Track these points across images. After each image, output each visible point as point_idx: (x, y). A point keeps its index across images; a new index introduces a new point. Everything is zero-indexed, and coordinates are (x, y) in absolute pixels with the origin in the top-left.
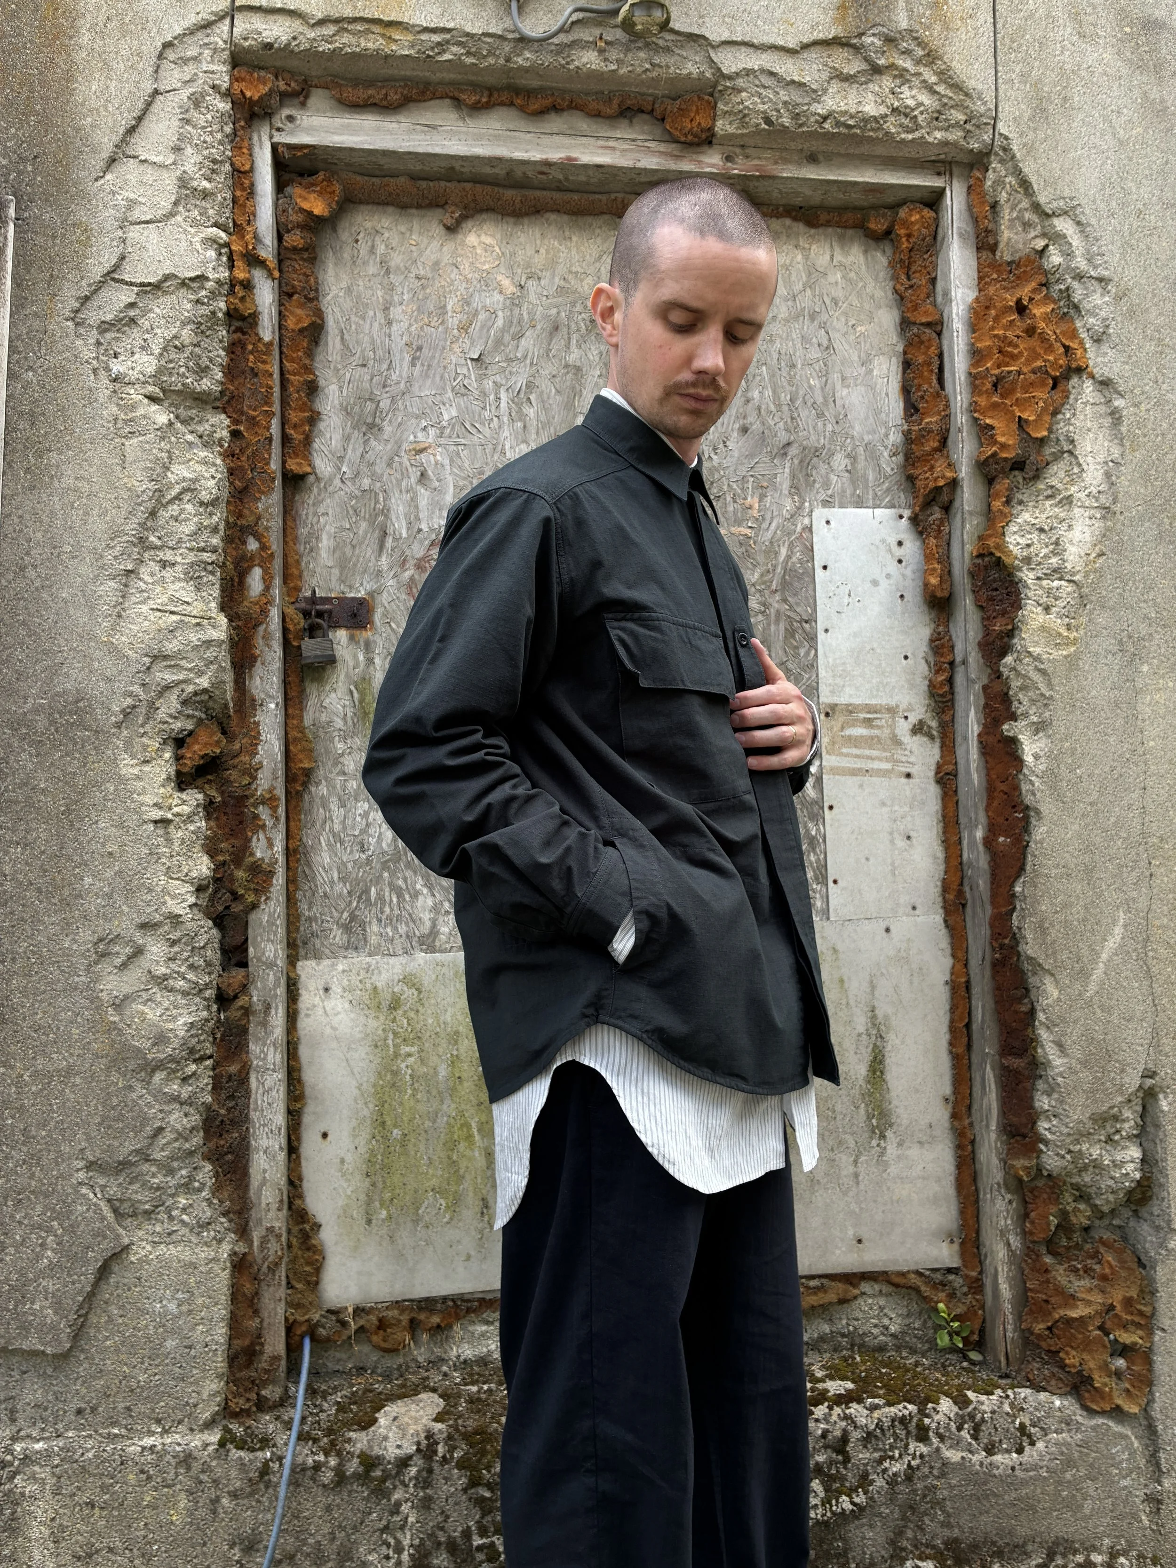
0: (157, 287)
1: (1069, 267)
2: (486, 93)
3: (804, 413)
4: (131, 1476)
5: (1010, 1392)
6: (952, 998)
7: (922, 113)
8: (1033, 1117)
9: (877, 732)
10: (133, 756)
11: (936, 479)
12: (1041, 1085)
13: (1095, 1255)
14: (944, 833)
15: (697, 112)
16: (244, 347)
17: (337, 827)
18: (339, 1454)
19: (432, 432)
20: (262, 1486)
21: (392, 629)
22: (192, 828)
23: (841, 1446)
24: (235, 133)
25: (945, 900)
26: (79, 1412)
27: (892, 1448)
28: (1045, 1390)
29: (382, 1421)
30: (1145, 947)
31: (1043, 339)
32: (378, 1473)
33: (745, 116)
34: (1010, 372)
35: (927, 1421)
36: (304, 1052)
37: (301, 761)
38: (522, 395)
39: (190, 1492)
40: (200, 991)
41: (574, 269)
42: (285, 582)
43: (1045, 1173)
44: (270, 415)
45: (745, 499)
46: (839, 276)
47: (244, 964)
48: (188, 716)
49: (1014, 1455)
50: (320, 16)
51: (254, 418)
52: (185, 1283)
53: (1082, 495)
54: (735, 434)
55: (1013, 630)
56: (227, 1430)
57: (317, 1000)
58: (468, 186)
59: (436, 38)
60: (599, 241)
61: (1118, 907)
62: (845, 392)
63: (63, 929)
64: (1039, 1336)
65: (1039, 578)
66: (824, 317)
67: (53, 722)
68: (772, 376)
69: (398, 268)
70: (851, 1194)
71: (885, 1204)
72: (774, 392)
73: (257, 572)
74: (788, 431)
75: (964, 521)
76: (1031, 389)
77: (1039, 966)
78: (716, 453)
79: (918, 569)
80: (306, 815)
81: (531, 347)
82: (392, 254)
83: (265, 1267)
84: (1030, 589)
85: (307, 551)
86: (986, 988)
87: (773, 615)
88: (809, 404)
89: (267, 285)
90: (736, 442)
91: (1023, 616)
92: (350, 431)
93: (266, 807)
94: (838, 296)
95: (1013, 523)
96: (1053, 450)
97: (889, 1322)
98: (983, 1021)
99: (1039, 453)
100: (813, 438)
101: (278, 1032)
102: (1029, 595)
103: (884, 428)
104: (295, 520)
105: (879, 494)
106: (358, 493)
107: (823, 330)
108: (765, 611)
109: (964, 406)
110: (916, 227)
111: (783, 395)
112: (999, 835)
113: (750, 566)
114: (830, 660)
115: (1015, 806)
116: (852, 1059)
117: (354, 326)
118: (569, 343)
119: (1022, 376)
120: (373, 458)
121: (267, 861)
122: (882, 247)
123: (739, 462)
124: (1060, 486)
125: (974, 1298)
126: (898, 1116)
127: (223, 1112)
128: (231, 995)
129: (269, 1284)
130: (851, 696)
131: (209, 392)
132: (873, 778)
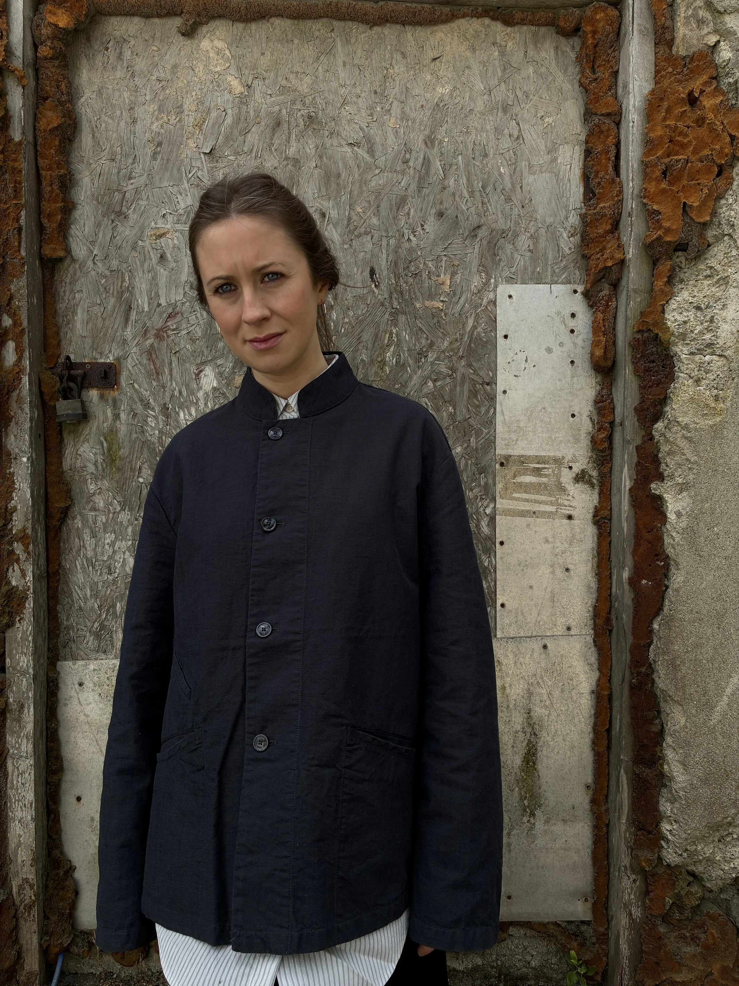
3: (494, 199)
6: (597, 706)
8: (657, 819)
9: (544, 480)
11: (606, 260)
12: (665, 793)
13: (702, 926)
14: (598, 567)
17: (90, 554)
19: (170, 218)
21: (135, 390)
25: (595, 624)
31: (712, 130)
34: (678, 161)
36: (63, 734)
37: (58, 502)
41: (294, 69)
42: (45, 351)
43: (665, 864)
44: (19, 207)
45: (439, 276)
46: (531, 70)
47: (3, 670)
51: (5, 211)
54: (431, 220)
55: (665, 399)
57: (73, 693)
60: (317, 42)
62: (531, 178)
65: (692, 354)
66: (516, 109)
68: (467, 165)
69: (142, 72)
71: (532, 869)
72: (468, 180)
73: (11, 345)
74: (479, 215)
75: (628, 298)
76: (698, 177)
77: (670, 696)
78: (415, 236)
79: (587, 339)
80: (64, 543)
81: (256, 142)
82: (137, 59)
83: (22, 908)
84: (683, 363)
85: (65, 323)
86: (624, 705)
87: (459, 378)
88: (499, 190)
89: (18, 92)
90: (432, 225)
91: (675, 388)
92: (101, 218)
93: (20, 544)
94: (530, 90)
95: (673, 301)
96: (715, 233)
97: (530, 958)
98: (620, 732)
99: (702, 235)
100: (501, 221)
101: (30, 727)
102: (682, 368)
103: (564, 211)
104: (54, 297)
105: (557, 271)
106: (107, 273)
107: (514, 121)
108: (452, 375)
109: (635, 192)
110: (601, 24)
111: (476, 182)
112: (643, 578)
113: (441, 335)
114: (506, 418)
115: (657, 555)
116: (509, 752)
117: (104, 125)
118: (289, 137)
119: (690, 164)
120: (120, 243)
121: (20, 588)
122: (572, 43)
123: (434, 244)
124: (718, 268)
125: (600, 947)
126: (546, 799)
129: (25, 921)
130: (523, 448)
132: (539, 520)
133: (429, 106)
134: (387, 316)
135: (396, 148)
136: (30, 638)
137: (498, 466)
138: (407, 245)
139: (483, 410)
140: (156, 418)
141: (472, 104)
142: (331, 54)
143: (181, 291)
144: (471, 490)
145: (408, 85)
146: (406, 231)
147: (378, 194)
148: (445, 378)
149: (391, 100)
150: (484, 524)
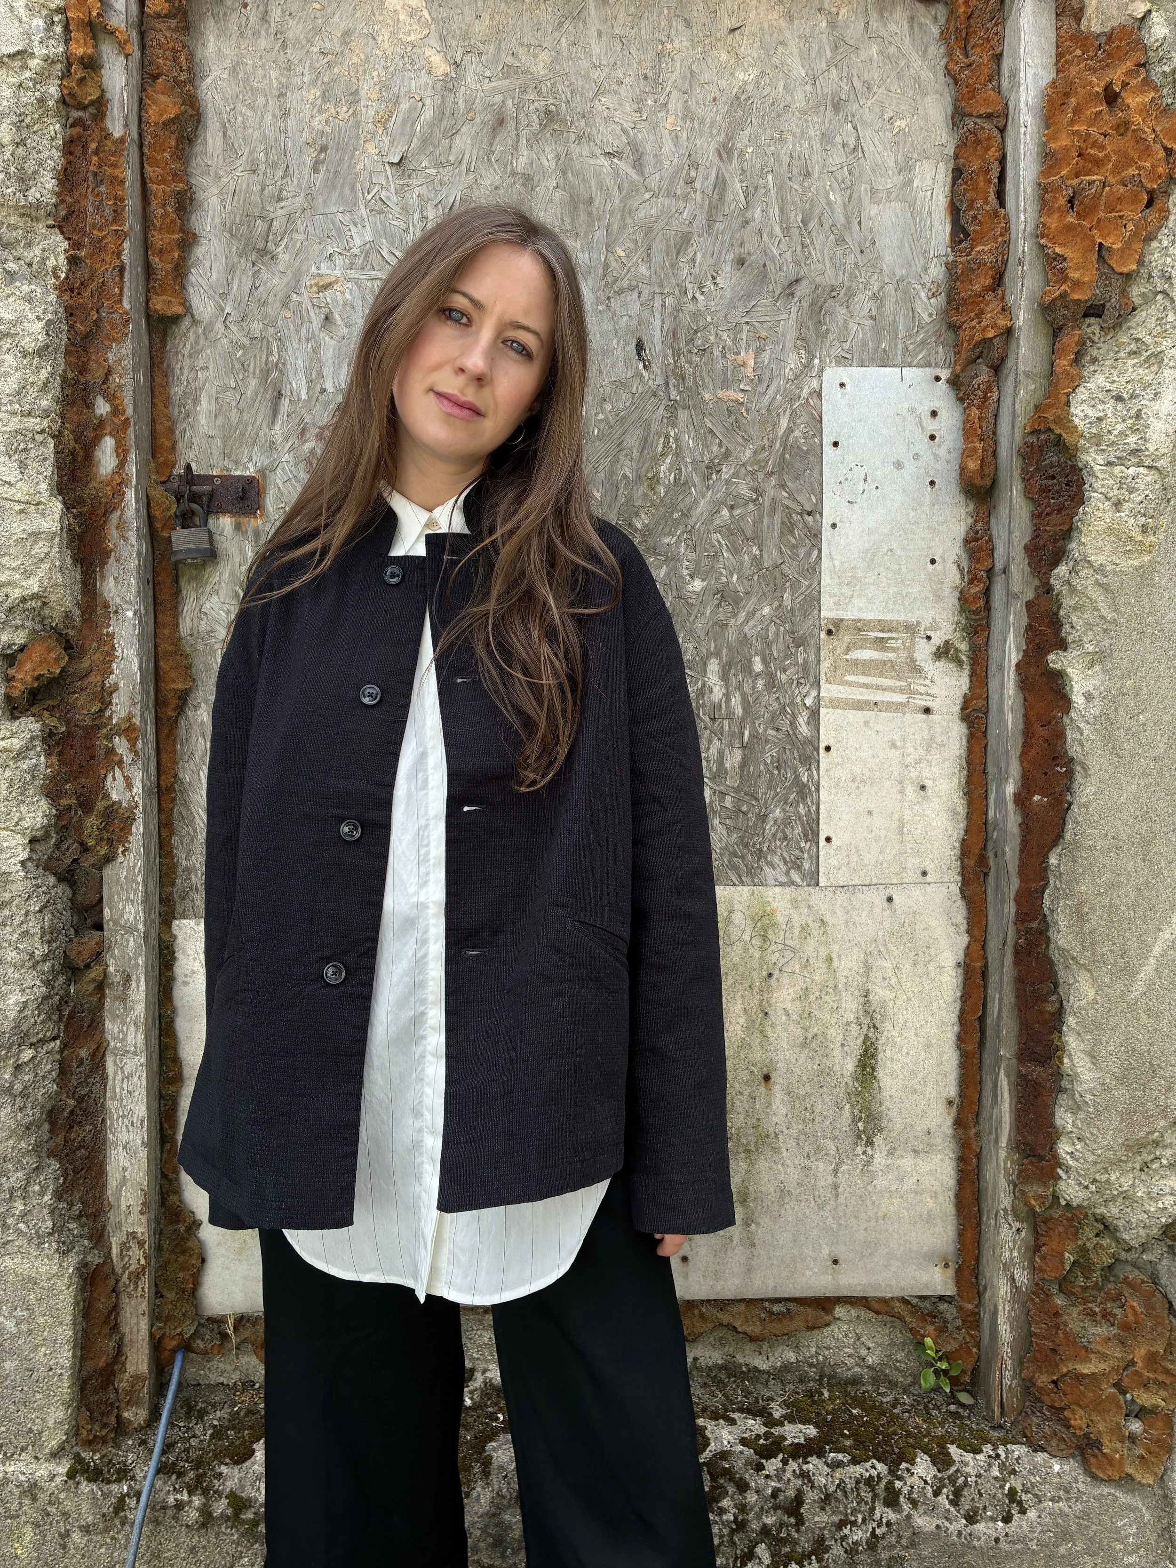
3: (819, 238)
5: (1001, 1451)
6: (965, 985)
8: (1052, 1135)
9: (891, 655)
12: (1063, 1100)
13: (1117, 1298)
14: (967, 783)
16: (85, 147)
18: (205, 1492)
19: (339, 260)
20: (117, 1522)
22: (25, 767)
23: (794, 1507)
25: (963, 867)
27: (854, 1511)
28: (1043, 1449)
31: (1138, 139)
32: (249, 1515)
34: (1090, 183)
35: (898, 1484)
36: (182, 1026)
37: (174, 681)
39: (36, 1525)
40: (38, 962)
41: (525, 40)
42: (153, 457)
43: (1063, 1203)
44: (121, 236)
45: (737, 353)
46: (874, 50)
47: (99, 927)
48: (17, 627)
49: (1000, 1524)
51: (100, 240)
52: (24, 1300)
54: (727, 270)
55: (1070, 529)
56: (78, 1459)
62: (874, 210)
64: (1041, 1390)
65: (1110, 464)
66: (853, 107)
68: (780, 188)
69: (298, 40)
70: (828, 1207)
71: (868, 1221)
72: (781, 209)
73: (108, 443)
74: (797, 263)
75: (1016, 385)
76: (1119, 207)
77: (1073, 958)
78: (703, 293)
79: (954, 449)
80: (182, 745)
81: (468, 148)
82: (291, 21)
83: (125, 1278)
84: (1097, 477)
85: (182, 415)
86: (1005, 978)
87: (767, 504)
88: (826, 227)
89: (118, 64)
90: (728, 278)
91: (1085, 514)
92: (236, 260)
93: (123, 739)
94: (873, 79)
95: (1081, 389)
96: (1143, 290)
97: (866, 1352)
98: (998, 1018)
99: (1124, 293)
100: (830, 273)
101: (139, 1009)
102: (1095, 485)
103: (922, 259)
104: (166, 376)
105: (911, 347)
106: (246, 341)
107: (850, 125)
108: (757, 499)
109: (1028, 229)
111: (793, 214)
112: (1035, 793)
113: (741, 440)
114: (837, 563)
115: (1057, 758)
116: (837, 1052)
117: (240, 119)
118: (518, 142)
119: (1107, 189)
120: (265, 296)
121: (124, 805)
122: (933, 13)
123: (732, 305)
124: (1148, 340)
125: (969, 1333)
126: (890, 1120)
127: (71, 1102)
128: (81, 965)
129: (130, 1297)
130: (860, 609)
131: (38, 205)
132: (883, 714)
133: (724, 99)
134: (661, 411)
135: (675, 160)
136: (140, 879)
137: (823, 635)
138: (691, 307)
139: (802, 552)
141: (789, 98)
142: (579, 19)
144: (784, 670)
145: (694, 67)
146: (689, 286)
147: (649, 229)
148: (745, 504)
149: (668, 89)
150: (802, 720)
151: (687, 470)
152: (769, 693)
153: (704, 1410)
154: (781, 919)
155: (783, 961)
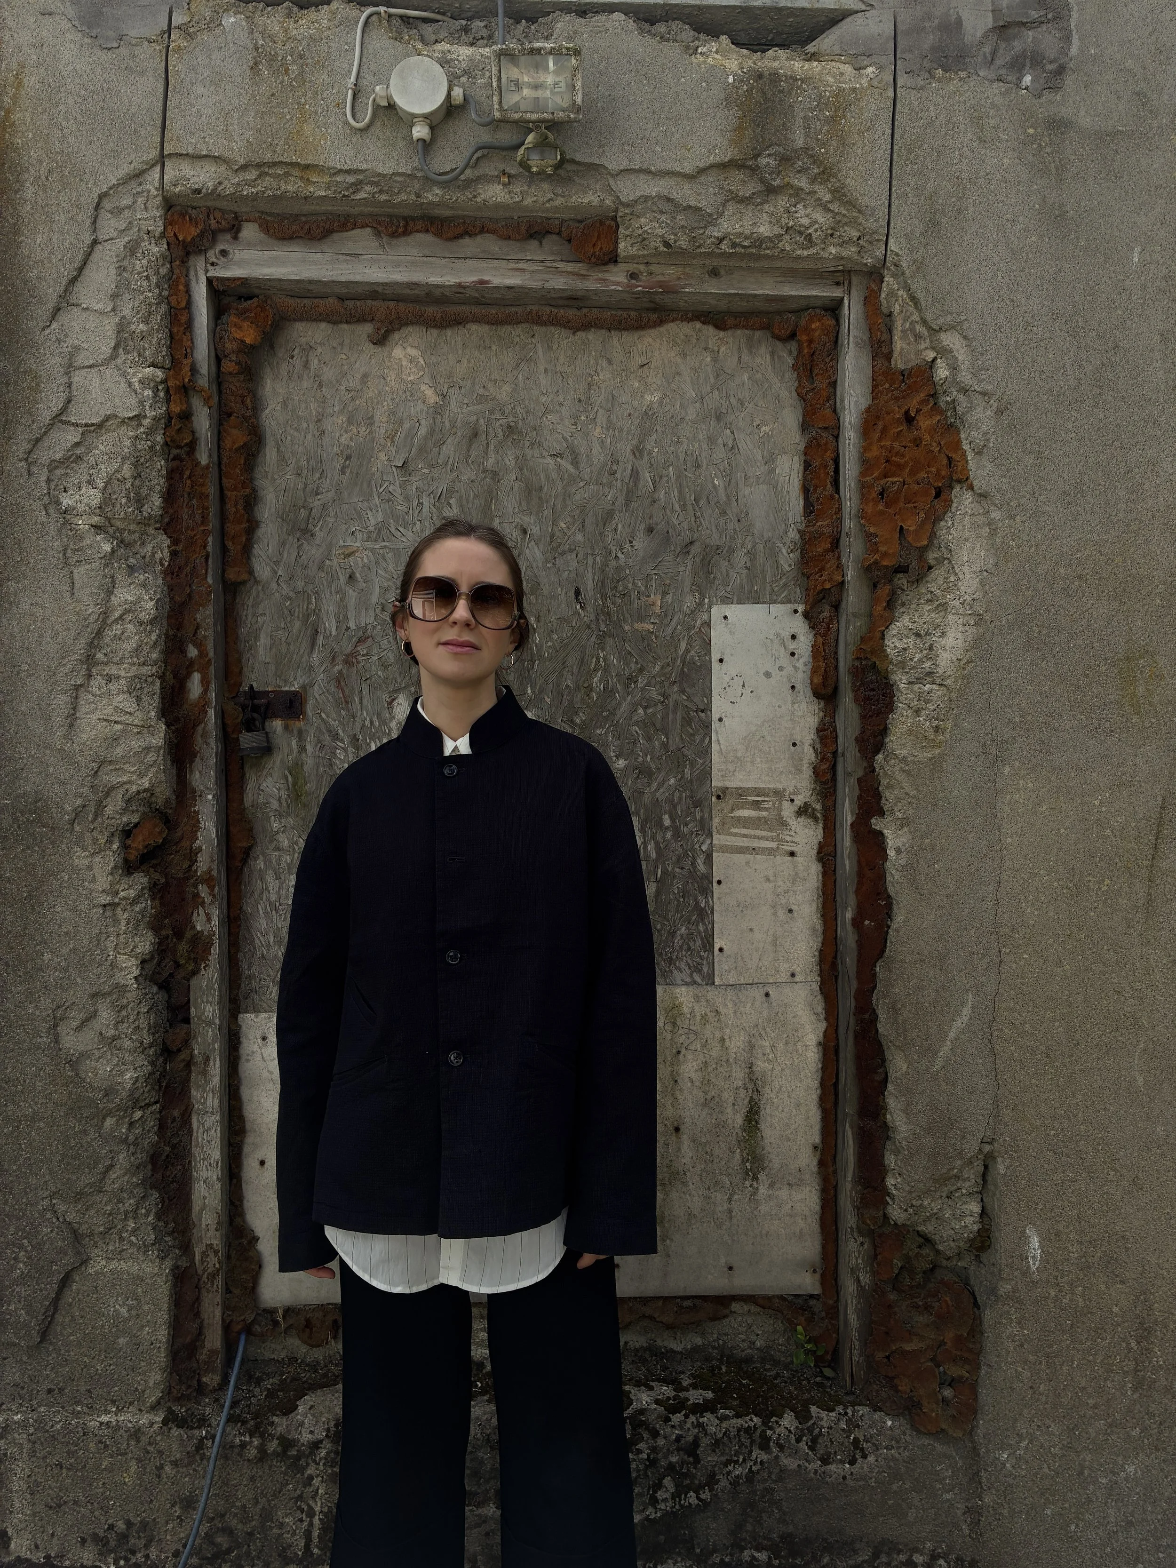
0: (100, 426)
1: (954, 380)
2: (402, 223)
3: (707, 512)
4: (91, 1445)
5: (849, 1410)
6: (824, 1059)
7: (816, 230)
8: (882, 1172)
9: (764, 814)
10: (84, 849)
11: (825, 581)
12: (889, 1145)
13: (935, 1294)
14: (823, 907)
15: (599, 237)
16: (181, 474)
17: (273, 897)
18: (262, 1436)
19: (359, 535)
20: (198, 1458)
21: (322, 720)
22: (138, 909)
23: (692, 1449)
24: (171, 270)
25: (821, 971)
26: (50, 1391)
27: (737, 1453)
28: (881, 1410)
29: (301, 1409)
30: (990, 1027)
31: (928, 451)
32: (294, 1452)
33: (644, 239)
34: (894, 483)
35: (769, 1433)
36: (245, 1093)
37: (240, 841)
38: (443, 500)
39: (139, 1460)
40: (146, 1049)
41: (493, 377)
42: (227, 681)
43: (891, 1222)
44: (206, 533)
45: (649, 596)
46: (746, 377)
47: (187, 1020)
48: (133, 812)
49: (847, 1466)
50: (242, 161)
51: (192, 538)
52: (134, 1292)
53: (956, 603)
54: (640, 536)
55: (885, 729)
56: (170, 1411)
57: (256, 1048)
58: (392, 304)
59: (350, 179)
60: (517, 347)
61: (967, 991)
62: (747, 491)
63: (27, 997)
64: (879, 1363)
65: (910, 683)
66: (731, 418)
67: (16, 820)
68: (678, 477)
69: (330, 381)
70: (724, 1227)
71: (755, 1238)
72: (680, 492)
73: (196, 677)
74: (691, 530)
75: (848, 622)
76: (914, 499)
77: (892, 1042)
78: (623, 553)
79: (807, 664)
80: (246, 886)
81: (452, 454)
82: (325, 368)
83: (205, 1278)
84: (902, 692)
85: (247, 649)
86: (849, 1055)
87: (671, 705)
88: (712, 503)
89: (204, 412)
90: (641, 542)
91: (894, 719)
92: (286, 537)
93: (205, 886)
94: (744, 397)
95: (893, 627)
96: (934, 556)
97: (755, 1337)
98: (846, 1084)
99: (922, 558)
100: (716, 536)
101: (216, 1081)
102: (901, 698)
103: (783, 526)
104: (236, 621)
105: (776, 589)
106: (292, 594)
107: (729, 431)
108: (664, 702)
109: (853, 511)
110: (817, 334)
111: (688, 495)
112: (866, 919)
113: (652, 659)
114: (723, 747)
116: (729, 1110)
117: (289, 438)
118: (487, 449)
119: (906, 486)
120: (306, 562)
121: (206, 933)
122: (788, 348)
123: (644, 561)
124: (938, 593)
125: (830, 1322)
126: (770, 1161)
127: (167, 1149)
128: (175, 1049)
129: (208, 1291)
130: (741, 780)
131: (150, 517)
132: (759, 857)
133: (637, 414)
134: (593, 639)
135: (602, 458)
136: (216, 986)
137: (714, 799)
138: (614, 563)
140: (345, 750)
141: (683, 412)
142: (531, 361)
143: (372, 614)
144: (686, 825)
145: (614, 393)
146: (613, 548)
147: (583, 508)
148: (656, 705)
149: (596, 408)
150: (700, 861)
151: (613, 681)
152: (676, 841)
153: (630, 1380)
154: (686, 1010)
155: (688, 1042)
